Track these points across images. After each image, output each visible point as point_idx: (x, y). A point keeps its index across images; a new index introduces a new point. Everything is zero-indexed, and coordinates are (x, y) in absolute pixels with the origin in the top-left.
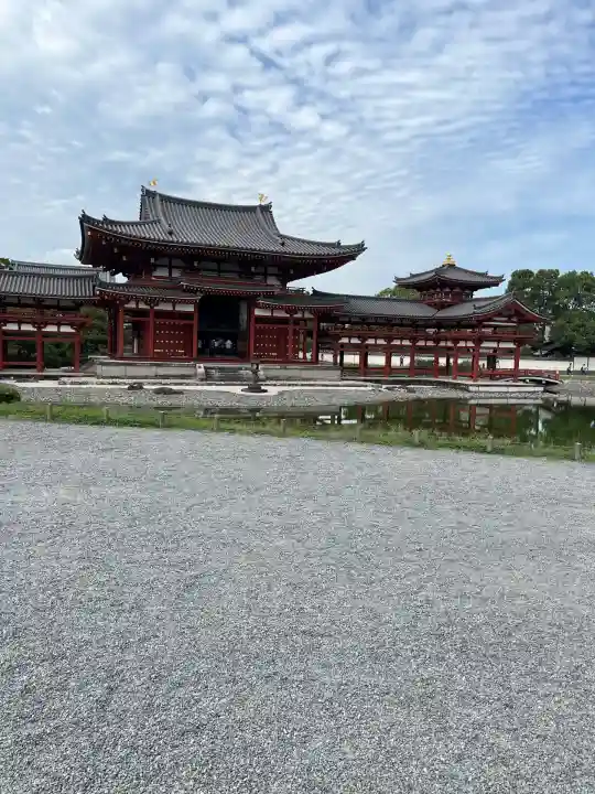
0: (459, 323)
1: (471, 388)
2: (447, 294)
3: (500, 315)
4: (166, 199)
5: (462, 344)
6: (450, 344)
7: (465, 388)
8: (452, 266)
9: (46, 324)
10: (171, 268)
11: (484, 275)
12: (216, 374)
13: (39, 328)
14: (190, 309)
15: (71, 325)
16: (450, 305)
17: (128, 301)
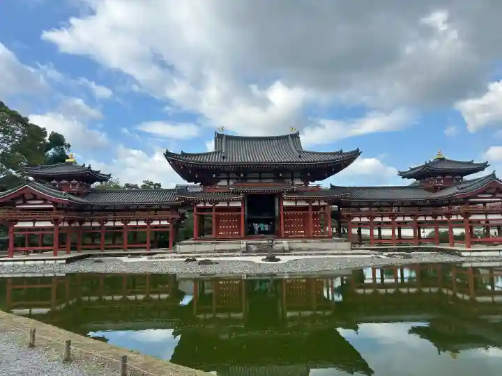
0: (450, 202)
1: (463, 254)
2: (439, 180)
3: (484, 193)
4: (229, 138)
5: (454, 218)
6: (444, 218)
7: (459, 254)
8: (442, 160)
9: (152, 220)
10: (228, 179)
11: (471, 163)
12: (254, 248)
13: (148, 223)
14: (239, 204)
15: (167, 220)
16: (442, 188)
17: (199, 203)
